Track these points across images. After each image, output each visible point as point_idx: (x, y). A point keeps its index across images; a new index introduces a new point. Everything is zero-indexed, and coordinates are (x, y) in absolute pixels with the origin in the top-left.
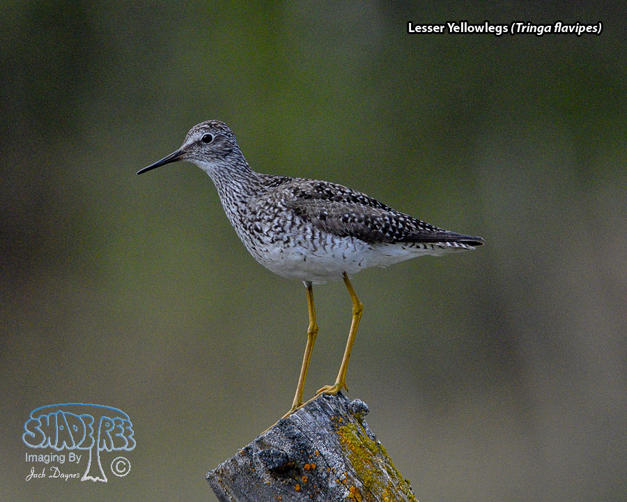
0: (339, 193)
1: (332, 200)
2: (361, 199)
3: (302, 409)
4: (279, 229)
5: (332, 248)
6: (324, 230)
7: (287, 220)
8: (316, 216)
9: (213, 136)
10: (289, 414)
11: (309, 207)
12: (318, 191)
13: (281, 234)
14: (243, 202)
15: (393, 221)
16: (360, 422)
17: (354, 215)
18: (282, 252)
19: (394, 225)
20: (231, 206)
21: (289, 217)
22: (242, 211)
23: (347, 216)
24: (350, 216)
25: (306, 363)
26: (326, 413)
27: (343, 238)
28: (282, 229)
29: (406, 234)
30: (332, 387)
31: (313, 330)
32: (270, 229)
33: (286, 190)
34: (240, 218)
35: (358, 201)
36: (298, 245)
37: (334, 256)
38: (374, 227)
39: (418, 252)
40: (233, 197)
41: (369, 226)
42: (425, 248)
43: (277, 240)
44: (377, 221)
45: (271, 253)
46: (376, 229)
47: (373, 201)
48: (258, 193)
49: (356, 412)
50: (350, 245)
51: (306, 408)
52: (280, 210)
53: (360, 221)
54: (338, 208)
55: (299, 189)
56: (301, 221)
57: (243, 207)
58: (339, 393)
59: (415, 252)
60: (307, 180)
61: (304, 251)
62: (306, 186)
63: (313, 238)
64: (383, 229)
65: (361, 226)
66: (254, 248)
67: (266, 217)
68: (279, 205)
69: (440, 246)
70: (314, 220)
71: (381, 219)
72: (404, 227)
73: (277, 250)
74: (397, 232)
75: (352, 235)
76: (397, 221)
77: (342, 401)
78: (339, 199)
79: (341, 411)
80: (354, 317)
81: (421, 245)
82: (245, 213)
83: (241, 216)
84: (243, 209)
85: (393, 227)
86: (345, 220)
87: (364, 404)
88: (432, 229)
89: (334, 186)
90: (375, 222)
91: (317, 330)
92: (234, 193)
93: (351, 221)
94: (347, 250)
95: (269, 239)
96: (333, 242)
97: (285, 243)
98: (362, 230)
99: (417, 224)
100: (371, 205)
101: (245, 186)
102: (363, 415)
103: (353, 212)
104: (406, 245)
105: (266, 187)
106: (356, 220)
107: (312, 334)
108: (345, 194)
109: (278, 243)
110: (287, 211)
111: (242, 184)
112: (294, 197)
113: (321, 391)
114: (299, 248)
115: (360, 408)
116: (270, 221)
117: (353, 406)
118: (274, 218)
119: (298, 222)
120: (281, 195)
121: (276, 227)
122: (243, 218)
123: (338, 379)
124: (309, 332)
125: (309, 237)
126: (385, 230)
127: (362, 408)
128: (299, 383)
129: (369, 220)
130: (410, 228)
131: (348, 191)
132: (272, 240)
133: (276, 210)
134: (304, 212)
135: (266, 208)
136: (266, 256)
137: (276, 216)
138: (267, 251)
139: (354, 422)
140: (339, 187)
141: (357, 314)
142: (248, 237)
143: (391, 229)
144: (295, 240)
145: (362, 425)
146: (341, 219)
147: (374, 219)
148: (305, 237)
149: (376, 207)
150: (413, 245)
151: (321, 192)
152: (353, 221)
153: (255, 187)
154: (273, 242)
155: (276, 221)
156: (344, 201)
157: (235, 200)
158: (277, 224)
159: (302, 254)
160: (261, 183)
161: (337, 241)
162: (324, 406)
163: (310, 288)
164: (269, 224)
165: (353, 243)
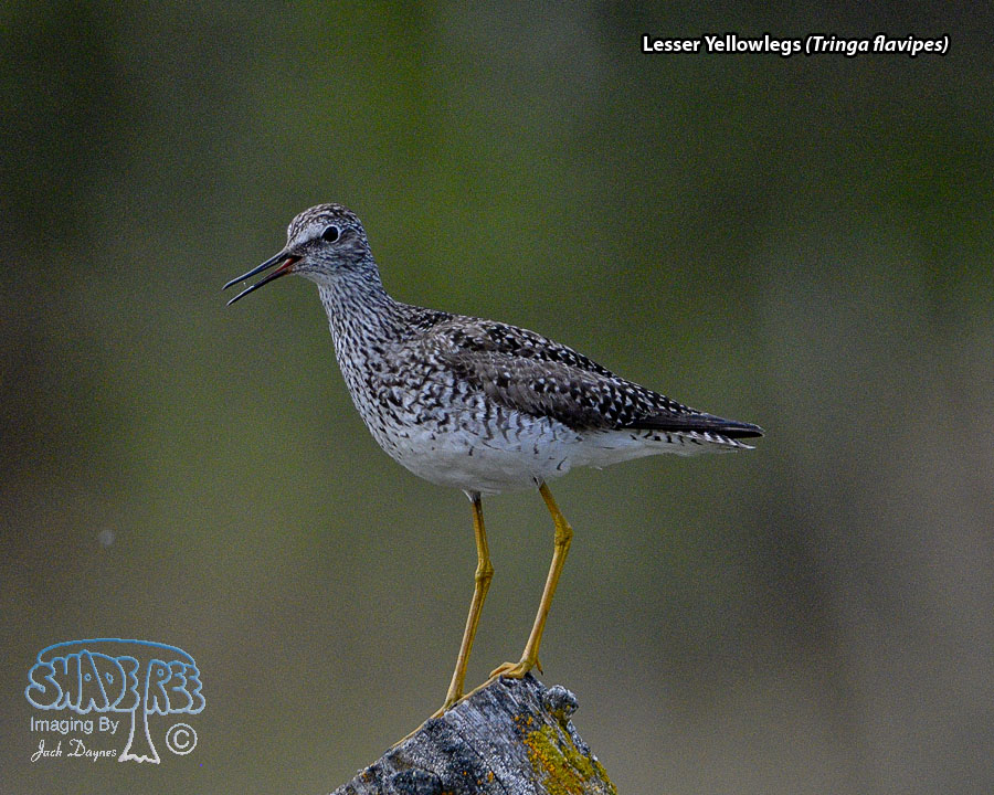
0: (528, 343)
1: (516, 355)
2: (563, 355)
3: (466, 703)
4: (432, 401)
5: (517, 434)
6: (505, 405)
7: (446, 385)
8: (491, 380)
9: (338, 229)
10: (443, 712)
11: (479, 365)
12: (494, 339)
13: (436, 409)
14: (377, 350)
15: (617, 393)
16: (563, 724)
17: (553, 380)
18: (434, 438)
19: (618, 399)
20: (353, 354)
21: (450, 382)
22: (373, 365)
23: (542, 381)
24: (546, 381)
25: (472, 628)
26: (506, 710)
27: (535, 419)
28: (437, 401)
29: (638, 415)
30: (516, 665)
31: (484, 573)
32: (416, 401)
33: (442, 334)
34: (367, 376)
35: (560, 358)
36: (462, 429)
37: (519, 448)
38: (585, 402)
39: (658, 448)
40: (362, 339)
41: (578, 400)
42: (670, 441)
43: (428, 418)
44: (591, 392)
45: (415, 441)
46: (590, 405)
47: (583, 359)
48: (403, 336)
49: (556, 708)
50: (547, 429)
51: (471, 701)
52: (434, 369)
53: (563, 390)
54: (527, 368)
55: (463, 334)
56: (468, 389)
57: (377, 359)
58: (528, 677)
59: (653, 447)
60: (475, 320)
61: (471, 439)
62: (475, 328)
63: (487, 417)
64: (600, 406)
65: (565, 398)
66: (383, 430)
67: (410, 381)
68: (432, 360)
69: (694, 440)
70: (488, 386)
71: (598, 389)
72: (634, 403)
73: (425, 435)
74: (623, 412)
75: (549, 414)
76: (624, 394)
77: (532, 689)
78: (528, 353)
79: (531, 706)
80: (557, 548)
81: (662, 436)
82: (378, 368)
83: (371, 374)
84: (376, 362)
85: (617, 404)
86: (539, 388)
87: (570, 694)
88: (679, 409)
89: (520, 332)
90: (588, 394)
91: (491, 573)
92: (364, 332)
93: (549, 390)
94: (542, 439)
95: (413, 417)
96: (519, 424)
97: (440, 424)
98: (566, 406)
99: (655, 400)
100: (579, 366)
101: (383, 319)
102: (568, 713)
103: (551, 376)
104: (638, 433)
105: (414, 327)
106: (557, 389)
107: (482, 580)
108: (537, 345)
109: (429, 425)
110: (444, 371)
111: (378, 316)
112: (454, 347)
113: (498, 672)
114: (462, 433)
115: (564, 701)
116: (417, 387)
117: (550, 697)
118: (424, 383)
119: (463, 390)
120: (434, 343)
121: (426, 398)
122: (373, 378)
123: (526, 652)
124: (477, 576)
125: (480, 415)
126: (604, 408)
127: (566, 701)
128: (459, 662)
129: (578, 389)
130: (644, 406)
131: (542, 341)
132: (418, 418)
133: (427, 370)
134: (472, 372)
135: (412, 364)
136: (404, 445)
137: (427, 378)
138: (407, 436)
139: (552, 724)
140: (527, 333)
141: (562, 544)
142: (375, 411)
143: (613, 407)
144: (457, 419)
145: (566, 729)
146: (532, 386)
147: (585, 388)
148: (474, 417)
149: (587, 369)
150: (649, 435)
151: (498, 341)
152: (551, 389)
153: (398, 326)
154: (419, 422)
155: (426, 388)
156: (536, 358)
157: (364, 345)
158: (428, 393)
159: (466, 443)
160: (406, 319)
161: (526, 423)
162: (501, 697)
163: (477, 503)
164: (413, 392)
165: (551, 426)
